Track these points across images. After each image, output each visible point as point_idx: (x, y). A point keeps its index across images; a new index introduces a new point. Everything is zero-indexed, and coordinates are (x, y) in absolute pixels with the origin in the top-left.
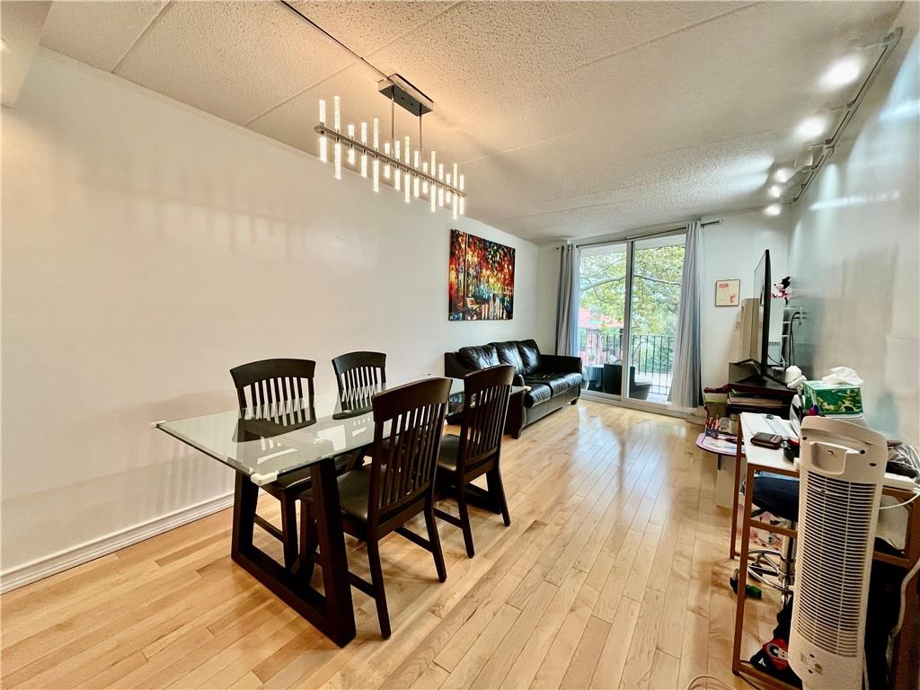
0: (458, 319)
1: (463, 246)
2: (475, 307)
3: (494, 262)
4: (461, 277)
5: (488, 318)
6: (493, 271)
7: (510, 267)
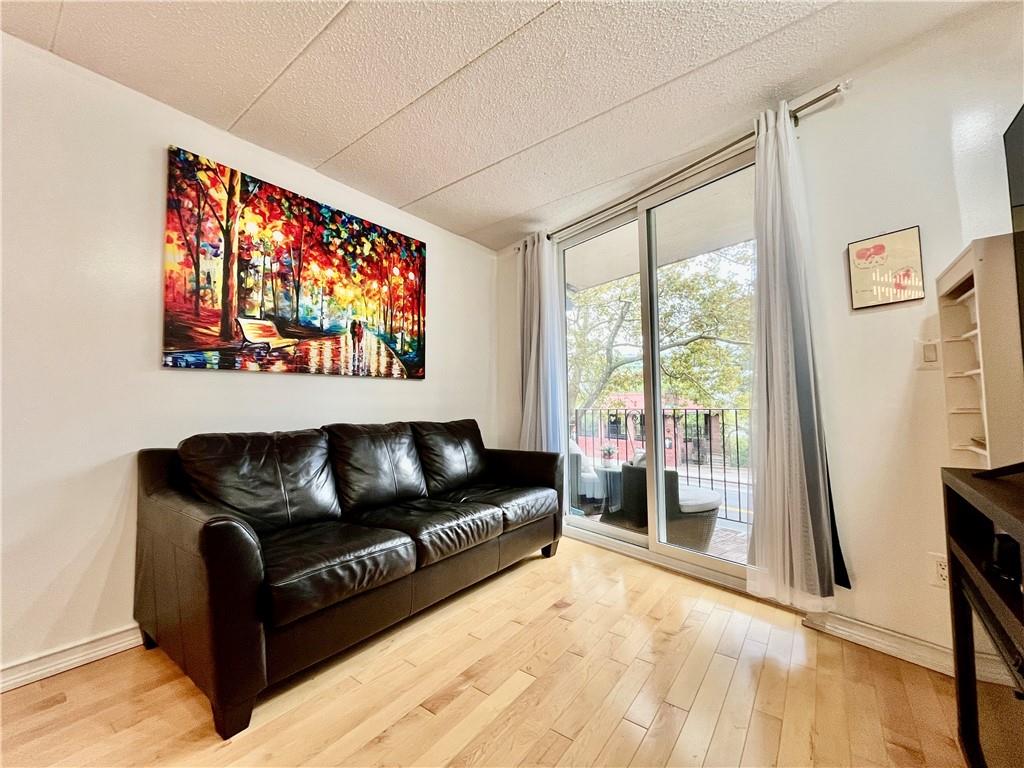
0: (201, 365)
1: (220, 195)
2: (276, 342)
3: (354, 256)
4: (213, 266)
5: (335, 372)
6: (348, 276)
7: (411, 276)
